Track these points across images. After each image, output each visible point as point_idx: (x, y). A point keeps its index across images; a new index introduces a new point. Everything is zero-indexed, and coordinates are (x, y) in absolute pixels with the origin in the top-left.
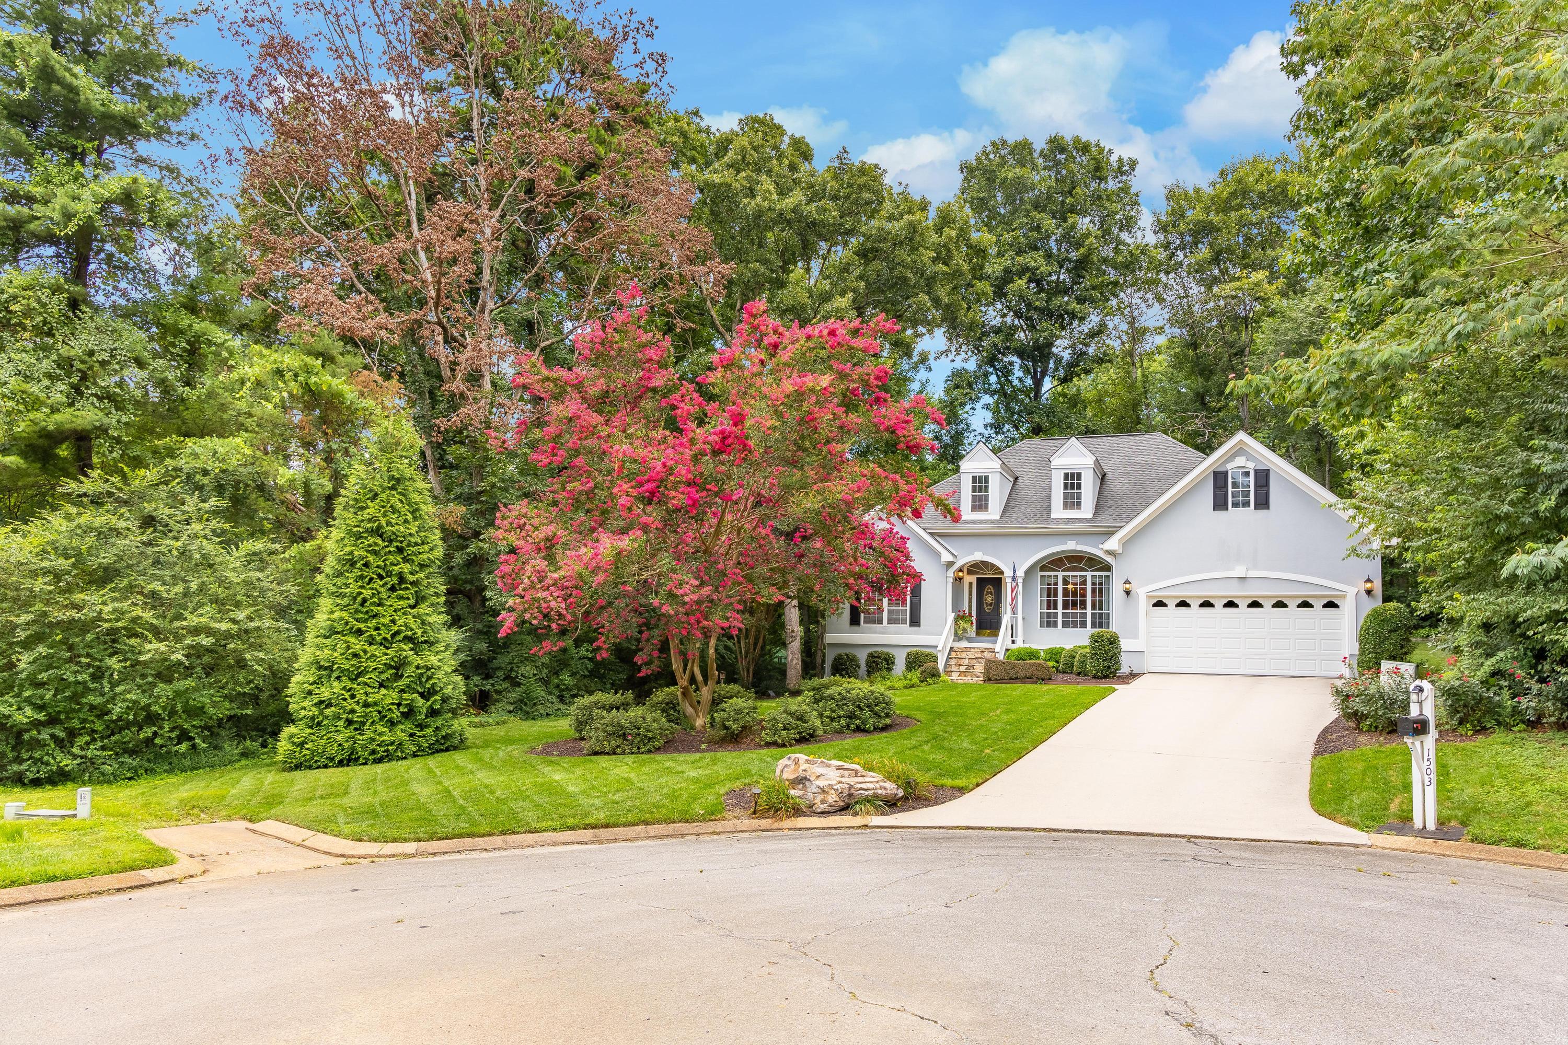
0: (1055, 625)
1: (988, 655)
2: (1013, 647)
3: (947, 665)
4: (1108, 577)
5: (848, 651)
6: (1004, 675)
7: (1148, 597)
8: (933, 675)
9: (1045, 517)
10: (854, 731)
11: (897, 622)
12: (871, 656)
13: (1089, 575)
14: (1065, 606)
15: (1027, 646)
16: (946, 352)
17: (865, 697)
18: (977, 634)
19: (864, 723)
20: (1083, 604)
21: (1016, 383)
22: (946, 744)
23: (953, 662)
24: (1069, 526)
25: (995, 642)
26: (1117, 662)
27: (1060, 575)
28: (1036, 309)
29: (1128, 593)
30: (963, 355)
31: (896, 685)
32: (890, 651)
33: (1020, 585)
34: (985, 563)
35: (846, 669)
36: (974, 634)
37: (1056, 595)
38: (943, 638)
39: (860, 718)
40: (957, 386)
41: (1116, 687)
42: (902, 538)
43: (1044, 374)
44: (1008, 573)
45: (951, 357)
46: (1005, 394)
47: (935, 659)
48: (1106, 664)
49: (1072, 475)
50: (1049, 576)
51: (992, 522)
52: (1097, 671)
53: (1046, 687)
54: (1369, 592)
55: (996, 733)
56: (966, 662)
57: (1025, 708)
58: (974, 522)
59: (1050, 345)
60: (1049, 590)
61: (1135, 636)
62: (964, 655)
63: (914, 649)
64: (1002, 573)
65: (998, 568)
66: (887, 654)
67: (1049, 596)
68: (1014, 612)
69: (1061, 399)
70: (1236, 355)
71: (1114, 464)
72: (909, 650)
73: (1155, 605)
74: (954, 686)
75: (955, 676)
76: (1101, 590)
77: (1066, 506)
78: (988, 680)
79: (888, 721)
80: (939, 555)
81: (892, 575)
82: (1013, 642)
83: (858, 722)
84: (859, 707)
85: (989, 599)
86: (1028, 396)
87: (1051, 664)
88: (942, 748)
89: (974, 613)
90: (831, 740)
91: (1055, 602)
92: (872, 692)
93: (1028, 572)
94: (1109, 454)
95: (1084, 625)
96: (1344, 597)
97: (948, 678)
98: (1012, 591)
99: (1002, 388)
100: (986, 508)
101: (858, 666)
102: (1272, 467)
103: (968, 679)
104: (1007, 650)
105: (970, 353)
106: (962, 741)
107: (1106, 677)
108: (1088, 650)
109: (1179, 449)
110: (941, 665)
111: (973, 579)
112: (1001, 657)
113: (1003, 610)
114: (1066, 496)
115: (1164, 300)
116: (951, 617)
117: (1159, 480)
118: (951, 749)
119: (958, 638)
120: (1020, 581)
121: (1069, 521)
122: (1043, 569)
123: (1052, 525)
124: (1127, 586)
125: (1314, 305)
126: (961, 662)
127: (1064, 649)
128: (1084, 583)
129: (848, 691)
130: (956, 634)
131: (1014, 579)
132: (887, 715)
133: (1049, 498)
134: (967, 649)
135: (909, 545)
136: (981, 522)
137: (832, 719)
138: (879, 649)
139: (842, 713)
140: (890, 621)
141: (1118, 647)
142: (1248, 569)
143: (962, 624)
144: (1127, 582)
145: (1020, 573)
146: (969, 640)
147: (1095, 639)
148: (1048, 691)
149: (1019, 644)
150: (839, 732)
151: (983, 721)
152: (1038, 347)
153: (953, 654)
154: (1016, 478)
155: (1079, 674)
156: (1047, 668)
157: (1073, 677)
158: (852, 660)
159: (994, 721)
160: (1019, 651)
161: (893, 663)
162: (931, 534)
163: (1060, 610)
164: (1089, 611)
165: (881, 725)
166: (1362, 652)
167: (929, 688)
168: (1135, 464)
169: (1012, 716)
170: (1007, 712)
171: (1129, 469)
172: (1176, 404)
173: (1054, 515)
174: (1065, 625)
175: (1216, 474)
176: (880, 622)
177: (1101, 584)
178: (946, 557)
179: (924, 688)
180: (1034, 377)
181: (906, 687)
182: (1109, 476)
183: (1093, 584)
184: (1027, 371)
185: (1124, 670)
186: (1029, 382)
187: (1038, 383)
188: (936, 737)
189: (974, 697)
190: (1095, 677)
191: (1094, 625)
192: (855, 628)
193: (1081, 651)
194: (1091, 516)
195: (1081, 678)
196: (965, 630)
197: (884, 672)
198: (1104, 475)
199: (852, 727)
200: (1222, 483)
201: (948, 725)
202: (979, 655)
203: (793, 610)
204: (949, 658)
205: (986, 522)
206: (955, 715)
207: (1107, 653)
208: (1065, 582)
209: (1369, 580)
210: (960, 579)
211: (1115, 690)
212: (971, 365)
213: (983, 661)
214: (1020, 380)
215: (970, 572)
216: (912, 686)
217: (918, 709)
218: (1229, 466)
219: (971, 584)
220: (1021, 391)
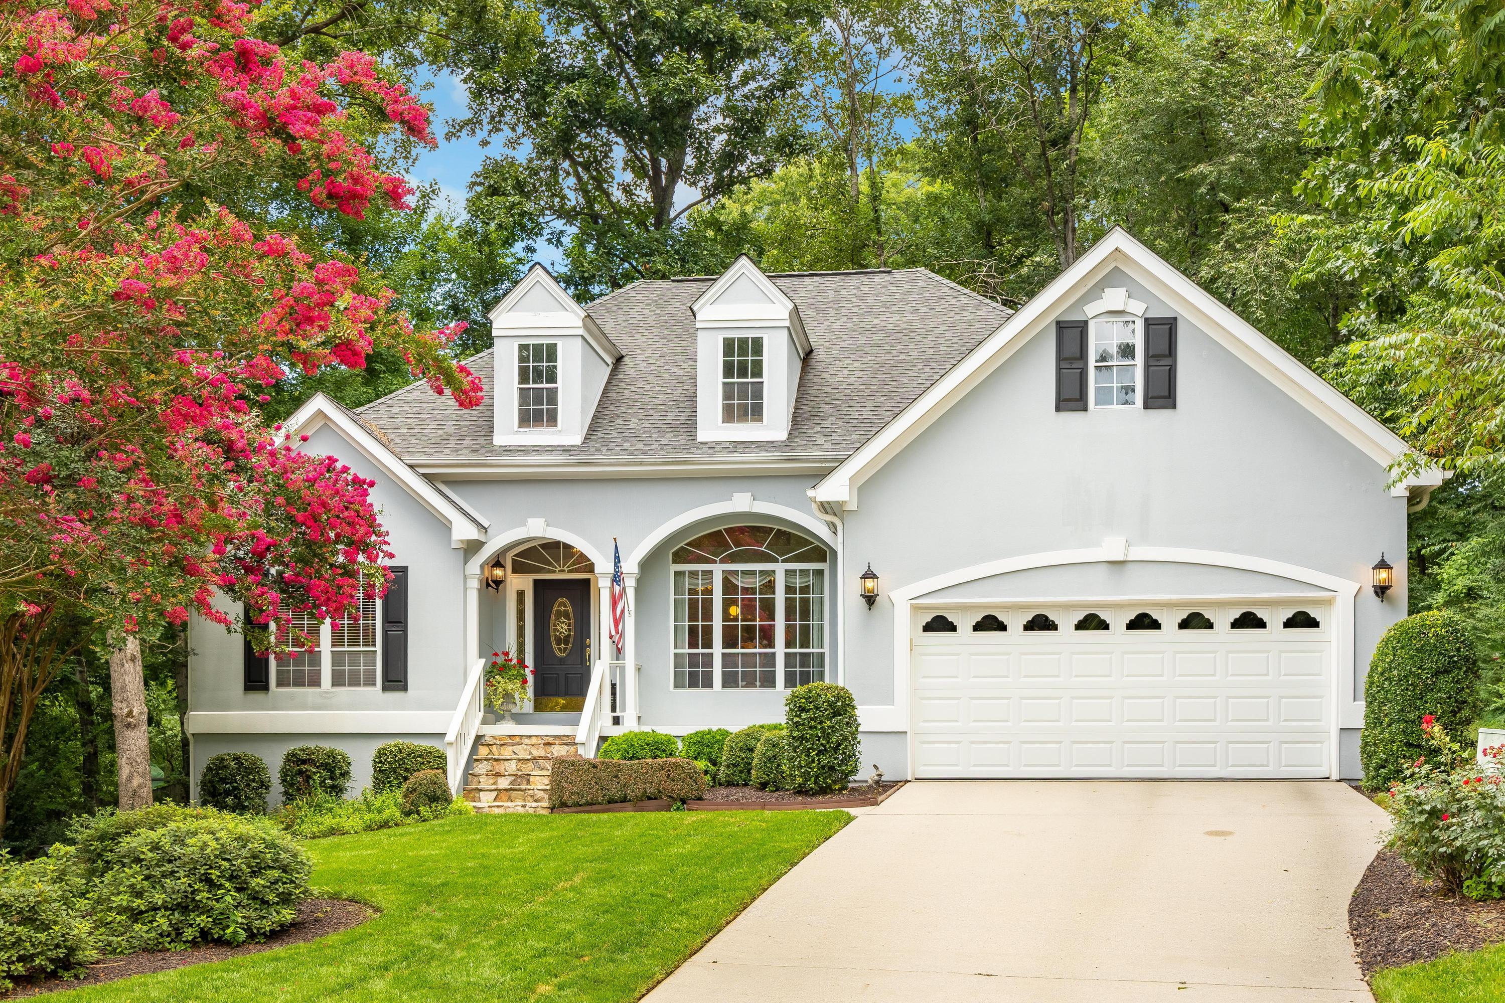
0: (708, 684)
1: (559, 751)
2: (616, 732)
3: (468, 774)
4: (820, 573)
5: (238, 750)
6: (594, 793)
7: (916, 609)
8: (433, 799)
9: (683, 438)
10: (194, 943)
11: (354, 682)
12: (293, 759)
13: (780, 569)
14: (729, 640)
15: (647, 729)
16: (472, 124)
17: (223, 854)
18: (538, 707)
19: (221, 921)
20: (768, 637)
21: (617, 195)
22: (434, 972)
23: (481, 768)
24: (737, 457)
25: (576, 723)
26: (850, 757)
27: (718, 570)
28: (656, 25)
29: (870, 599)
30: (507, 132)
31: (347, 824)
32: (339, 747)
33: (631, 593)
34: (553, 547)
35: (234, 792)
36: (528, 706)
37: (708, 616)
38: (458, 716)
39: (209, 911)
40: (494, 191)
41: (853, 811)
42: (356, 480)
43: (675, 172)
44: (603, 566)
45: (481, 134)
46: (595, 217)
47: (439, 762)
48: (825, 760)
49: (743, 342)
50: (693, 574)
51: (566, 450)
52: (806, 777)
53: (690, 818)
54: (1382, 591)
55: (569, 936)
56: (512, 767)
57: (644, 868)
58: (525, 450)
59: (686, 107)
60: (693, 604)
61: (887, 698)
62: (507, 752)
63: (392, 742)
64: (590, 568)
65: (583, 557)
66: (331, 754)
67: (693, 617)
68: (619, 652)
69: (710, 233)
70: (1054, 143)
71: (829, 329)
72: (381, 744)
73: (928, 628)
74: (481, 821)
75: (486, 799)
76: (805, 602)
77: (729, 415)
78: (559, 805)
79: (287, 915)
80: (445, 526)
81: (309, 545)
82: (616, 721)
83: (203, 920)
84: (207, 880)
85: (562, 628)
86: (642, 224)
87: (701, 764)
88: (423, 983)
89: (529, 660)
90: (123, 973)
91: (708, 631)
92: (243, 840)
93: (649, 564)
94: (818, 310)
95: (769, 681)
96: (1329, 602)
97: (469, 805)
98: (614, 603)
99: (590, 202)
100: (552, 419)
101: (264, 785)
102: (1180, 310)
103: (515, 806)
104: (603, 739)
105: (520, 129)
106: (479, 962)
107: (824, 791)
108: (785, 732)
109: (964, 300)
110: (454, 778)
111: (524, 582)
112: (589, 753)
113: (593, 651)
114: (728, 394)
115: (912, 40)
116: (477, 667)
117: (926, 362)
118: (446, 987)
119: (492, 714)
120: (630, 583)
121: (735, 446)
122: (679, 557)
123: (697, 456)
124: (869, 583)
125: (1210, 35)
126: (500, 768)
127: (725, 733)
128: (770, 587)
129: (179, 840)
130: (489, 707)
131: (617, 578)
132: (286, 899)
133: (692, 399)
134: (512, 740)
135: (374, 497)
136: (540, 450)
137: (136, 915)
138: (312, 744)
139: (159, 898)
140: (338, 680)
141: (852, 722)
142: (1129, 544)
143: (503, 684)
144: (869, 575)
145: (630, 566)
146: (519, 719)
147: (798, 707)
148: (697, 827)
149: (630, 725)
150: (153, 949)
151: (538, 905)
152: (660, 111)
153: (483, 752)
154: (619, 359)
155: (763, 786)
156: (693, 775)
157: (751, 793)
158: (249, 771)
159: (566, 904)
160: (629, 739)
161: (345, 774)
162: (429, 478)
163: (718, 649)
164: (780, 649)
165: (266, 925)
166: (1374, 720)
167: (421, 827)
168: (874, 330)
169: (613, 889)
170: (600, 879)
171: (862, 340)
172: (938, 244)
173: (703, 435)
174: (729, 681)
175: (1061, 327)
176: (315, 682)
177: (805, 589)
178: (463, 531)
179: (412, 828)
180: (655, 181)
181: (369, 828)
182: (820, 354)
183: (789, 589)
184: (640, 171)
185: (865, 774)
186: (644, 195)
187: (663, 196)
188: (411, 953)
189: (522, 844)
190: (801, 791)
191: (790, 681)
192: (258, 696)
193: (767, 735)
194: (783, 436)
195: (768, 796)
196: (508, 697)
197: (320, 795)
198: (809, 353)
199: (189, 933)
200: (1072, 349)
201: (449, 919)
202: (541, 752)
203: (128, 666)
204: (472, 760)
205: (551, 449)
206: (471, 890)
207: (827, 737)
208: (729, 586)
209: (1383, 565)
210: (498, 583)
211: (850, 819)
212: (525, 152)
213: (548, 765)
214: (627, 190)
215: (518, 568)
216: (385, 825)
217: (382, 879)
218: (1091, 310)
219: (521, 594)
220: (628, 213)
